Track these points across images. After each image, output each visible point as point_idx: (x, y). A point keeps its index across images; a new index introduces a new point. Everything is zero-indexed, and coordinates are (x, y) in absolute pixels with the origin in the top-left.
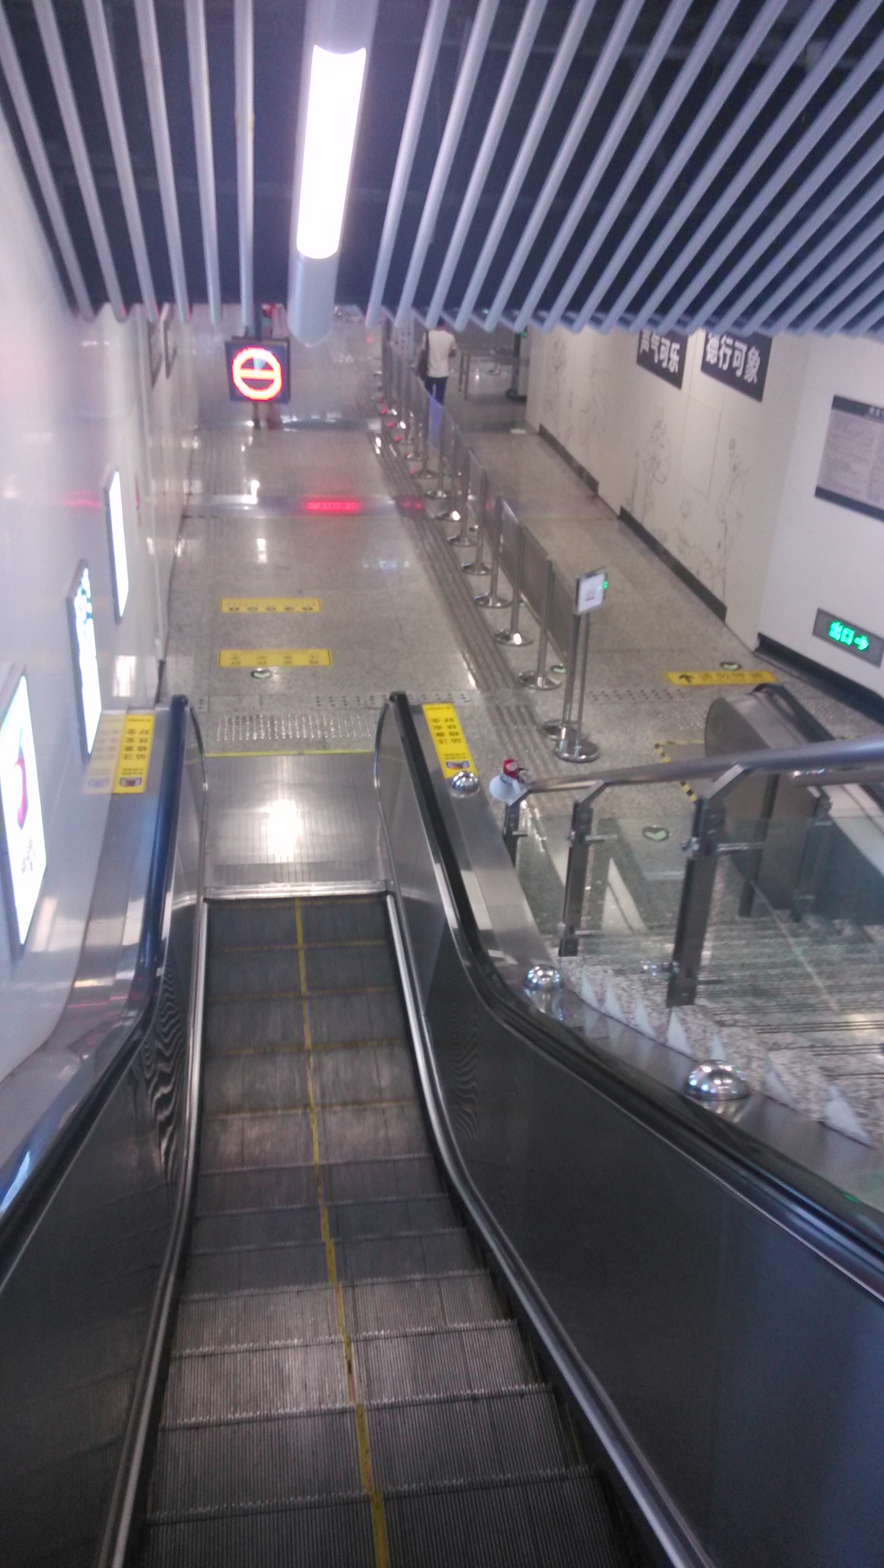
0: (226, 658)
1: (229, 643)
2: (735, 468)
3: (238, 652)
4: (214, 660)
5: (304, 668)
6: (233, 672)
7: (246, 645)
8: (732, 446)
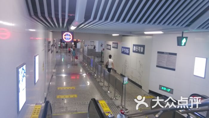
0: (58, 97)
1: (58, 94)
2: (140, 65)
3: (60, 96)
4: (56, 97)
5: (72, 98)
6: (59, 99)
7: (62, 94)
8: (140, 62)
